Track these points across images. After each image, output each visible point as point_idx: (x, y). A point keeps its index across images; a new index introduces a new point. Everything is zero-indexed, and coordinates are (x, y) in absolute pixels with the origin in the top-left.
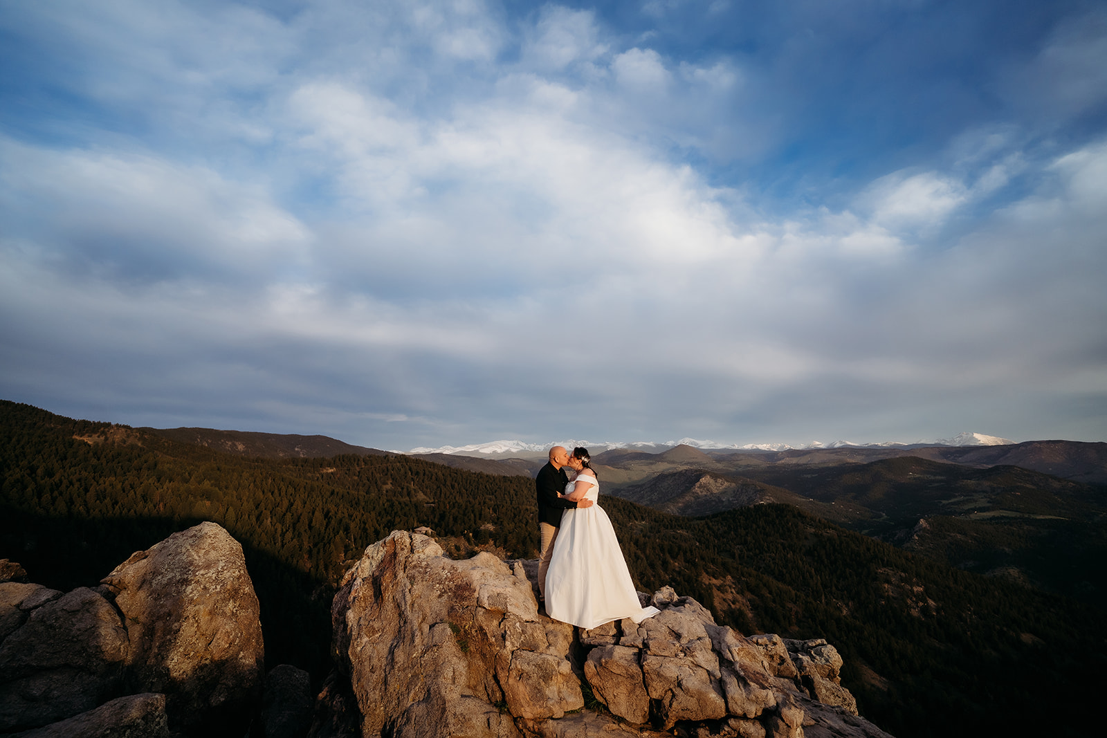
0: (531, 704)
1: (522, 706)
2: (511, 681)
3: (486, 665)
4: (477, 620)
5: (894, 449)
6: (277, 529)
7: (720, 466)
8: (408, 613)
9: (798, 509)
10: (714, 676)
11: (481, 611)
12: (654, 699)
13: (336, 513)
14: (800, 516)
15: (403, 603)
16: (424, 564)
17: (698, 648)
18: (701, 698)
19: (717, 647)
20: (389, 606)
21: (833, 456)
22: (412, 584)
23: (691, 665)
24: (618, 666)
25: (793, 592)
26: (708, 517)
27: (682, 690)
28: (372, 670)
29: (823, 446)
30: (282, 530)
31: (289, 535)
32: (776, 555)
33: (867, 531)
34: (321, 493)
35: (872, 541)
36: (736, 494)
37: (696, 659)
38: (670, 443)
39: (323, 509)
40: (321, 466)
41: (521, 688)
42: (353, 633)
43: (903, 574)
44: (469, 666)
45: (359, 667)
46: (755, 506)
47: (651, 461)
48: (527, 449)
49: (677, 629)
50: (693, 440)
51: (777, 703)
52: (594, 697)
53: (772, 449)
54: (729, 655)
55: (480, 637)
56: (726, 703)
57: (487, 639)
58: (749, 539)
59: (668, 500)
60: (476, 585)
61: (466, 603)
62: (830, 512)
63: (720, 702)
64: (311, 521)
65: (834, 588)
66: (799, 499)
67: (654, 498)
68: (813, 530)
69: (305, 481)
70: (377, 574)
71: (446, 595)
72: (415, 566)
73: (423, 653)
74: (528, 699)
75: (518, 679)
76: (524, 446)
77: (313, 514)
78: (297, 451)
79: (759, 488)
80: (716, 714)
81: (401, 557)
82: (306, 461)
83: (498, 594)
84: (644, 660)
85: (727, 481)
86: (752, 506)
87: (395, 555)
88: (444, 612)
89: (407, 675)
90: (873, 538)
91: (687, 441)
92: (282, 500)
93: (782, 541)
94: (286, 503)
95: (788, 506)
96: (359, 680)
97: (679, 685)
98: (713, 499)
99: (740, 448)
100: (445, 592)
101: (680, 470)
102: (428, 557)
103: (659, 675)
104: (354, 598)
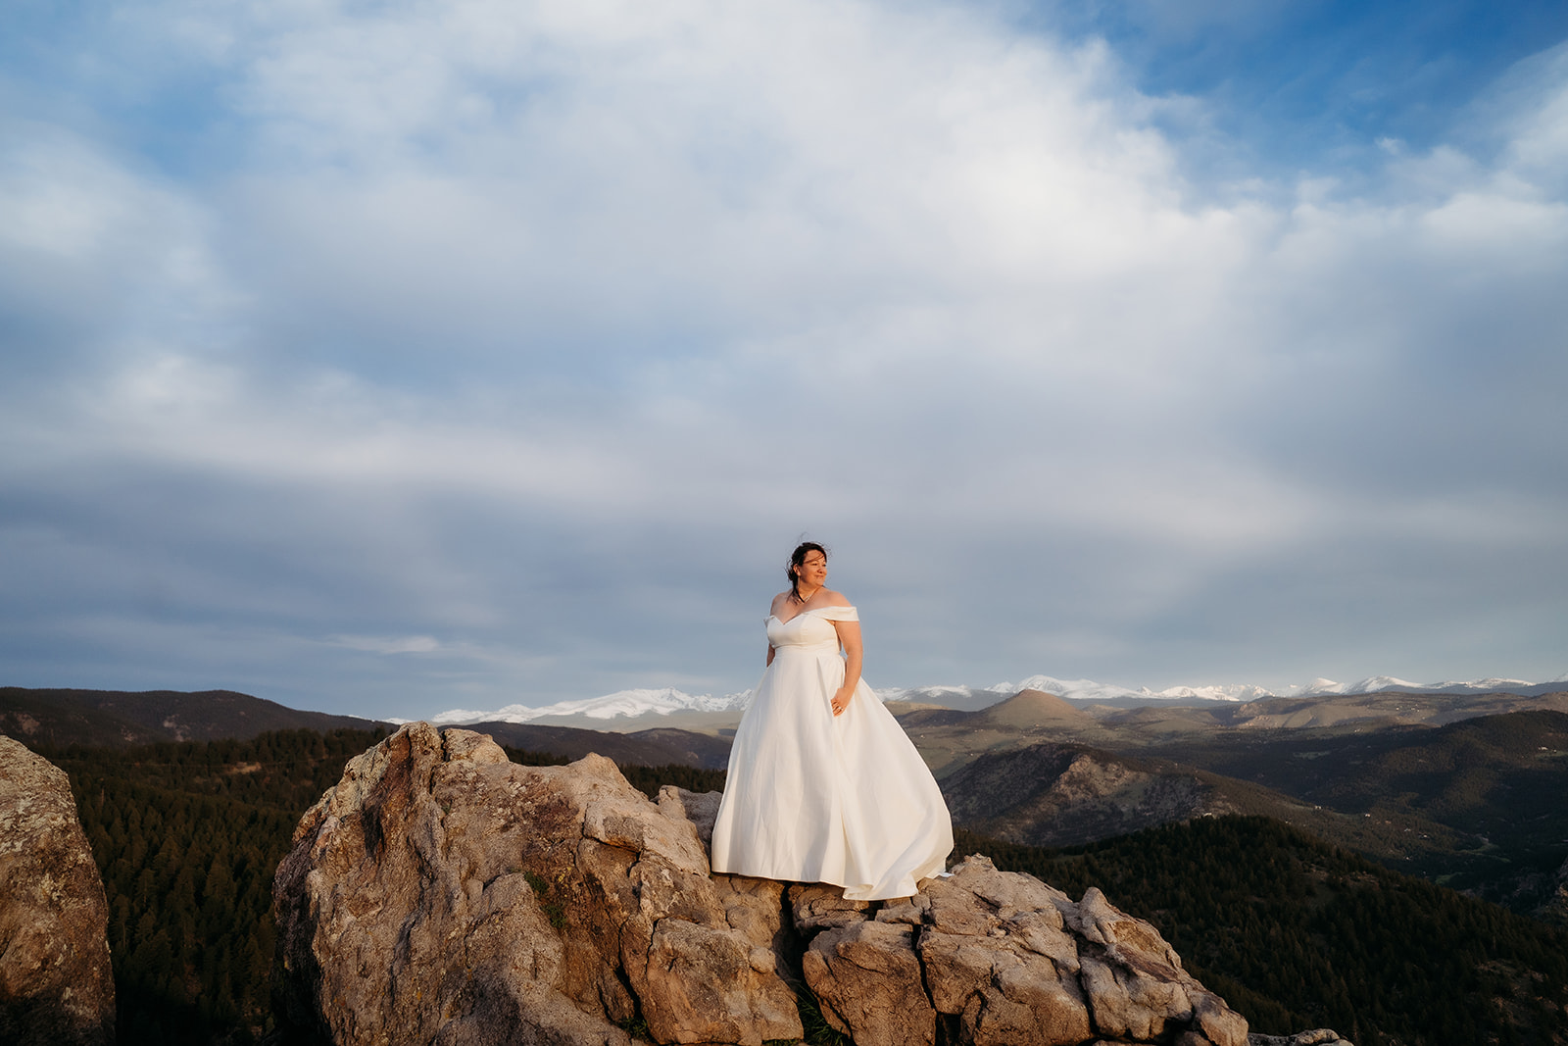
0: (694, 1014)
1: (676, 1021)
2: (652, 975)
3: (600, 949)
4: (582, 863)
5: (1503, 694)
6: (118, 908)
7: (1112, 735)
8: (440, 861)
9: (1289, 828)
10: (1066, 968)
11: (590, 846)
12: (943, 1013)
13: (261, 864)
14: (1294, 841)
15: (428, 845)
16: (470, 776)
17: (1033, 922)
18: (1037, 1002)
19: (1073, 924)
20: (398, 856)
21: (1363, 712)
22: (447, 812)
23: (1019, 950)
24: (872, 952)
25: (1287, 1014)
26: (1089, 848)
27: (1001, 991)
28: (364, 973)
29: (1339, 688)
30: (131, 909)
31: (149, 920)
32: (1243, 930)
33: (1447, 878)
34: (226, 821)
35: (1462, 898)
36: (1151, 797)
37: (1029, 939)
38: (1003, 688)
39: (231, 857)
40: (227, 759)
41: (674, 985)
42: (323, 910)
43: (1538, 976)
44: (566, 952)
45: (335, 971)
46: (1192, 822)
47: (962, 728)
48: (691, 707)
49: (991, 895)
50: (1051, 680)
51: (1193, 1009)
52: (825, 1020)
53: (1226, 698)
54: (1098, 934)
55: (587, 894)
56: (1091, 1012)
57: (604, 897)
58: (1183, 894)
59: (1002, 812)
60: (580, 801)
61: (558, 834)
62: (1361, 835)
63: (1078, 1009)
64: (200, 885)
65: (1378, 1006)
66: (1291, 807)
67: (970, 807)
68: (1324, 875)
69: (188, 794)
70: (372, 803)
71: (517, 826)
72: (453, 782)
73: (471, 929)
74: (688, 1005)
75: (667, 968)
76: (685, 700)
77: (207, 868)
78: (169, 730)
79: (1200, 783)
80: (1070, 1034)
81: (424, 764)
82: (188, 749)
83: (625, 819)
84: (923, 939)
85: (1130, 769)
86: (1186, 822)
87: (410, 763)
88: (514, 855)
89: (437, 971)
90: (1464, 894)
91: (1038, 683)
92: (131, 842)
93: (1257, 899)
94: (140, 848)
95: (1265, 820)
96: (335, 993)
97: (995, 982)
98: (1100, 807)
99: (1156, 695)
100: (517, 820)
101: (1025, 745)
102: (479, 764)
103: (953, 965)
104: (323, 851)
